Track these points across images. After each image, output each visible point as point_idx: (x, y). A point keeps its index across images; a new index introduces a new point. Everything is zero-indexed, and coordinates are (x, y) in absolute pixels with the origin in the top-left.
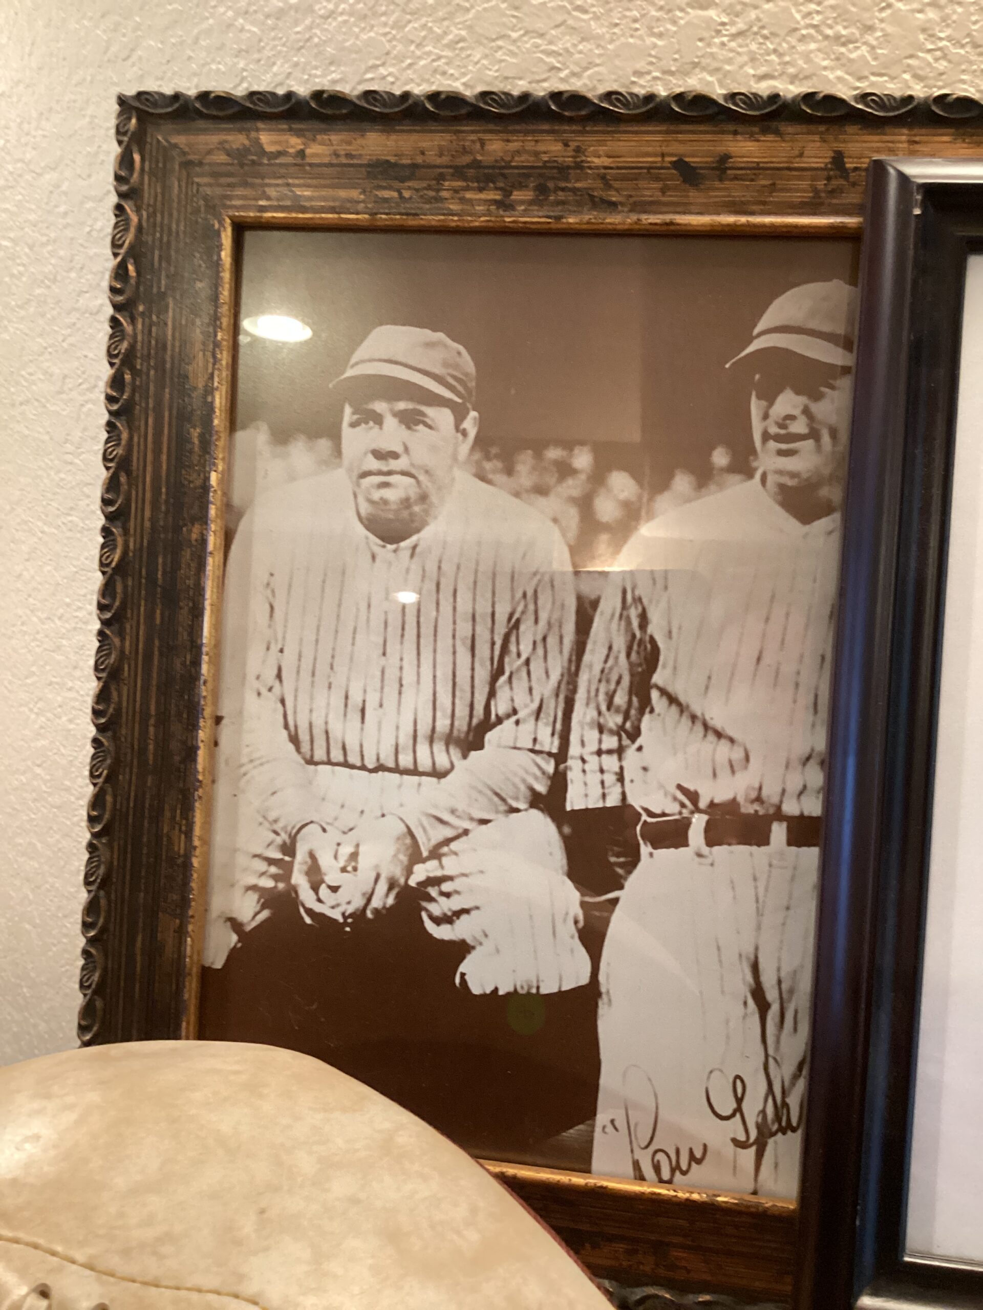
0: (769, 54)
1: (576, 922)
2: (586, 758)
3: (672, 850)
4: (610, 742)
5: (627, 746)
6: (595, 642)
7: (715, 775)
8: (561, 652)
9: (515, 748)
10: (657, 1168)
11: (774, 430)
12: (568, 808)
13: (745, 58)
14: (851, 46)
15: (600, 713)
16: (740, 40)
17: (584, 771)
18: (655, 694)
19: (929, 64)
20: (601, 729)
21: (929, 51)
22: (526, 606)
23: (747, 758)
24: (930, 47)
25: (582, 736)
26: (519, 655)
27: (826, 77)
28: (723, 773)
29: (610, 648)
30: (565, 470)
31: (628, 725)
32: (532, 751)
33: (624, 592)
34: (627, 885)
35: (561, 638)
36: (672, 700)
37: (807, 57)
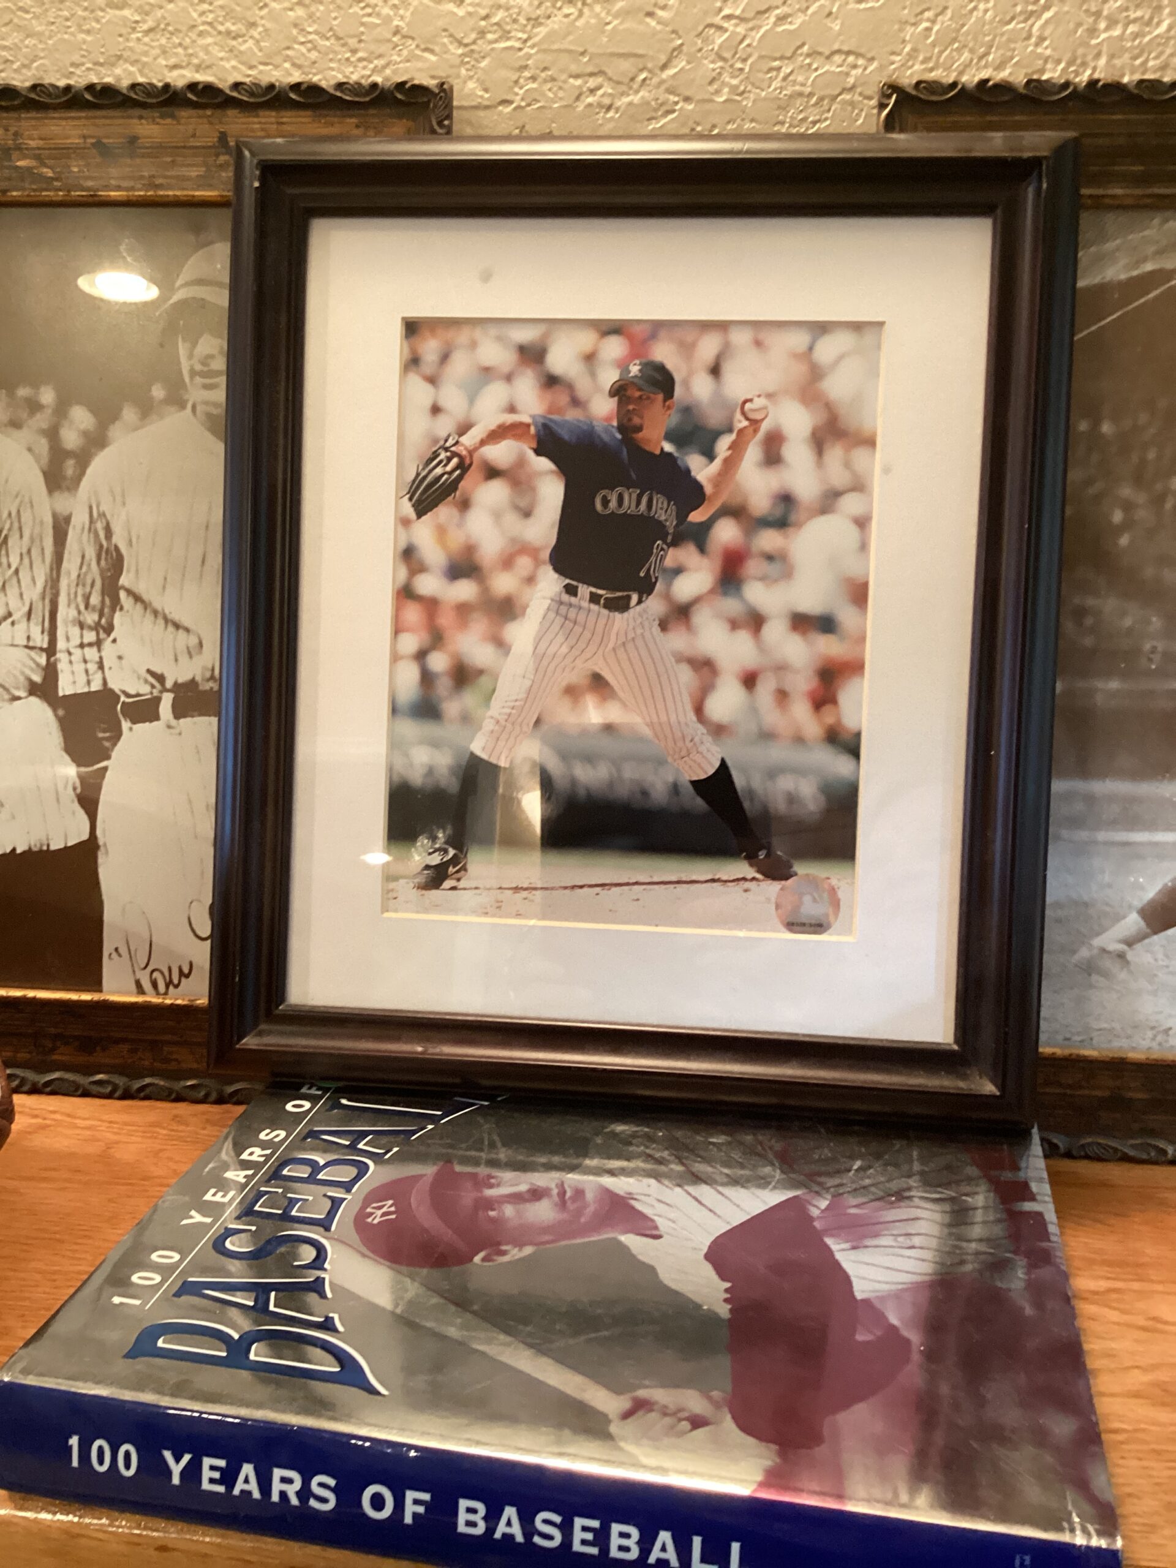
0: (175, 47)
1: (75, 789)
2: (72, 650)
3: (147, 724)
4: (90, 636)
5: (104, 640)
6: (70, 553)
7: (176, 660)
8: (43, 561)
9: (12, 645)
10: (155, 985)
11: (198, 367)
12: (61, 694)
13: (157, 51)
14: (240, 40)
15: (79, 612)
16: (151, 35)
17: (71, 662)
18: (122, 595)
19: (303, 54)
20: (82, 626)
21: (302, 43)
22: (12, 524)
23: (201, 644)
24: (303, 40)
25: (67, 632)
26: (9, 566)
27: (223, 66)
28: (184, 659)
29: (83, 557)
30: (34, 406)
31: (103, 621)
32: (27, 647)
33: (91, 508)
34: (114, 754)
35: (43, 549)
36: (137, 598)
37: (206, 49)
